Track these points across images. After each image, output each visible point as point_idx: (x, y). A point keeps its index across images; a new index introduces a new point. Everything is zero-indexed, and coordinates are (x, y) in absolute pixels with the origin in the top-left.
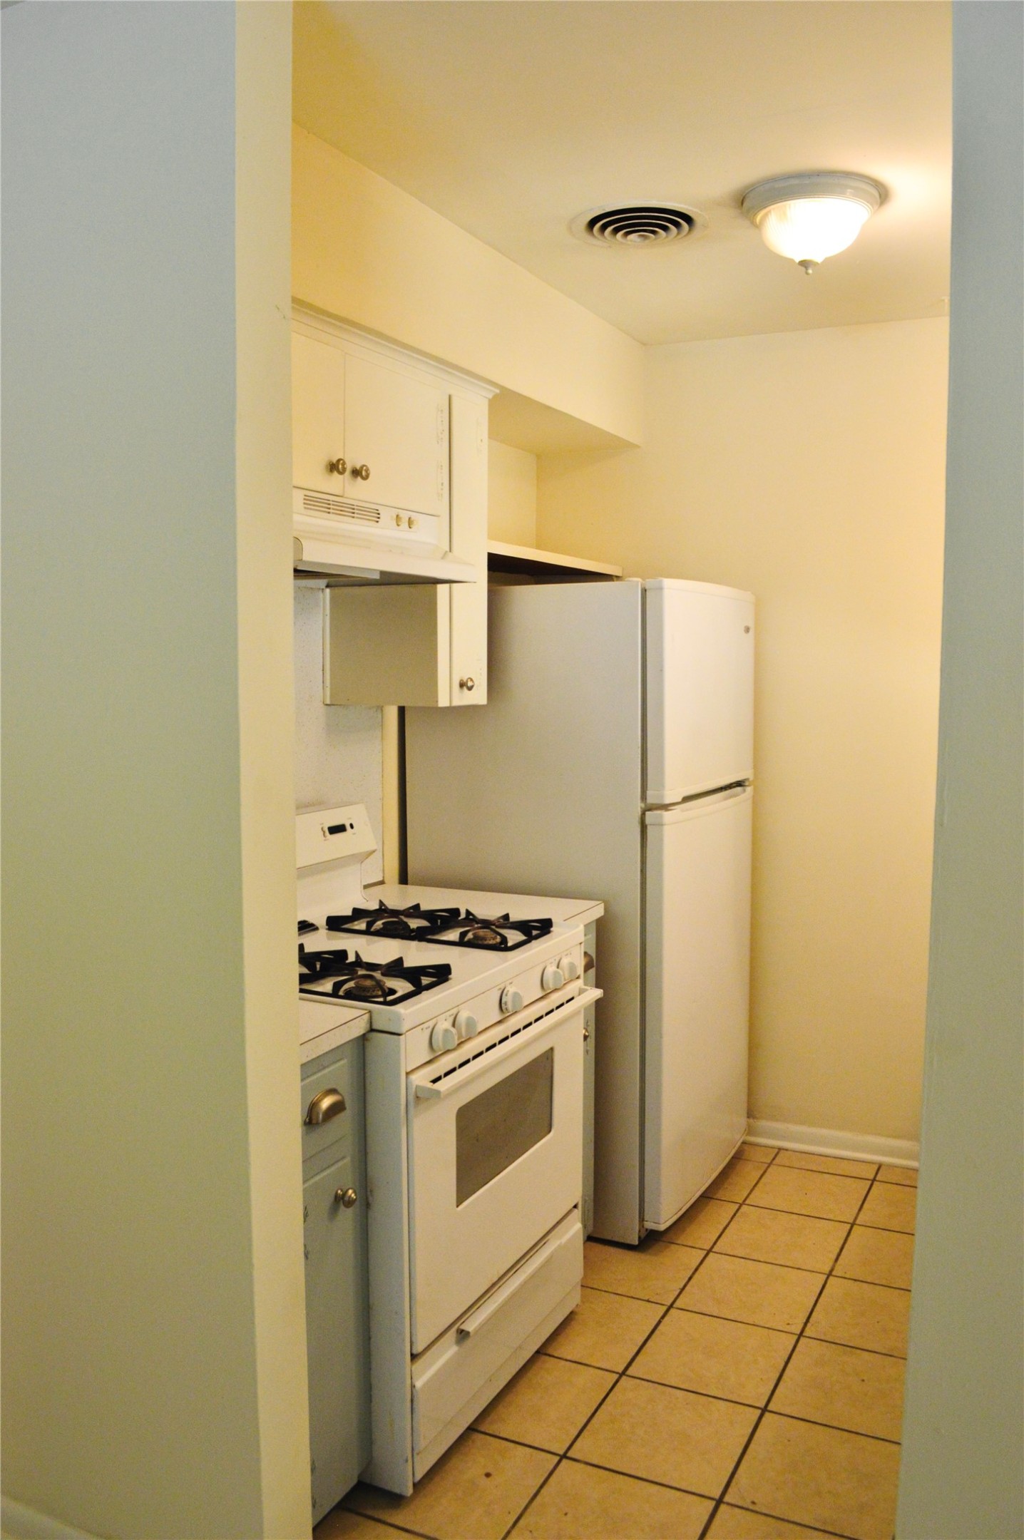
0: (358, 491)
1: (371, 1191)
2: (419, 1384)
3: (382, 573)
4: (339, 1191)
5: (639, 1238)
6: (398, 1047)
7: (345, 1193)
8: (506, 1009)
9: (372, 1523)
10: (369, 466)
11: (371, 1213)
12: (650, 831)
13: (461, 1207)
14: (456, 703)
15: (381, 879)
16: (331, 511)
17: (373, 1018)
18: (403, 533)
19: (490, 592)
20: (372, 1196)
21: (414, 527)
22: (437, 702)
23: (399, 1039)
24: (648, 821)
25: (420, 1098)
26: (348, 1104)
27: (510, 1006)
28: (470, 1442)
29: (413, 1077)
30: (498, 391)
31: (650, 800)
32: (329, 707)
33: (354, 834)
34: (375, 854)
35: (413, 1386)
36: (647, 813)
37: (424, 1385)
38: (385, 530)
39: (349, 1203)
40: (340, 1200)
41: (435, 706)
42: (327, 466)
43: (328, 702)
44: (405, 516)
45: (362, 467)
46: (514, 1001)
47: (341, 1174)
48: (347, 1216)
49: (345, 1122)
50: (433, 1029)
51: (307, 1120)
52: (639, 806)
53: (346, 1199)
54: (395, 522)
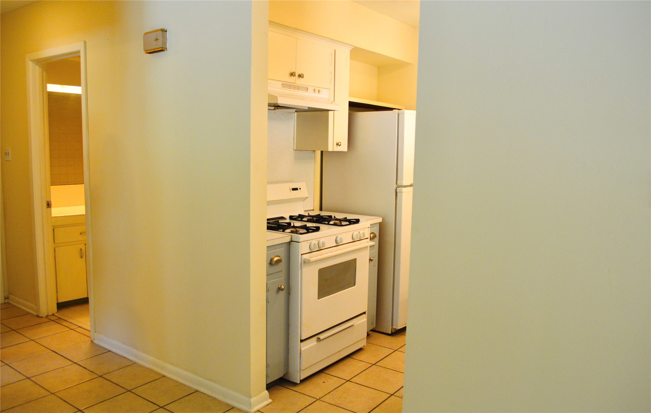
0: (300, 82)
1: (290, 290)
2: (302, 349)
3: (309, 108)
4: (279, 286)
5: (392, 331)
6: (299, 246)
7: (281, 286)
8: (338, 242)
9: (286, 389)
10: (303, 73)
11: (290, 296)
12: (398, 194)
13: (319, 300)
14: (335, 150)
15: (313, 209)
16: (291, 88)
17: (292, 237)
18: (316, 95)
19: (349, 114)
20: (291, 291)
21: (320, 93)
22: (328, 149)
23: (299, 244)
24: (398, 191)
25: (306, 262)
26: (283, 260)
27: (339, 241)
28: (321, 375)
29: (303, 256)
30: (353, 47)
31: (398, 184)
32: (296, 151)
33: (301, 191)
34: (308, 199)
35: (301, 350)
36: (397, 188)
37: (304, 350)
38: (310, 94)
39: (282, 290)
40: (280, 289)
41: (327, 150)
42: (290, 74)
43: (295, 149)
44: (317, 89)
45: (301, 74)
46: (340, 240)
47: (280, 280)
48: (282, 294)
49: (282, 266)
50: (311, 243)
51: (270, 263)
52: (395, 186)
53: (281, 288)
54: (313, 91)
